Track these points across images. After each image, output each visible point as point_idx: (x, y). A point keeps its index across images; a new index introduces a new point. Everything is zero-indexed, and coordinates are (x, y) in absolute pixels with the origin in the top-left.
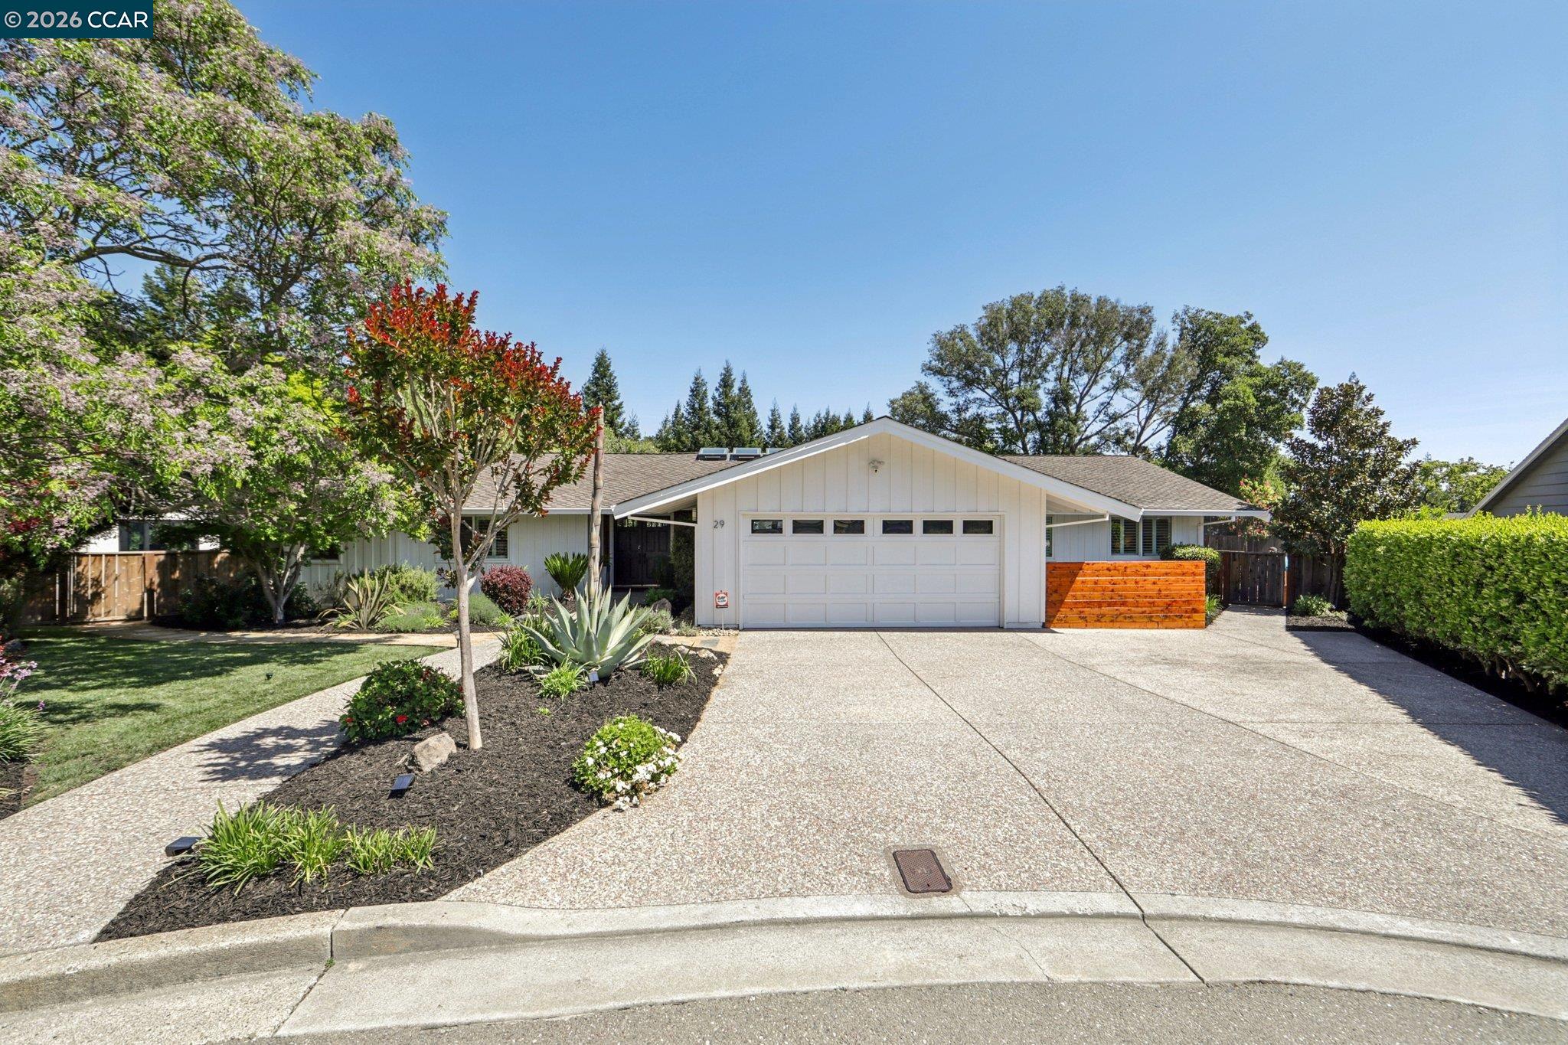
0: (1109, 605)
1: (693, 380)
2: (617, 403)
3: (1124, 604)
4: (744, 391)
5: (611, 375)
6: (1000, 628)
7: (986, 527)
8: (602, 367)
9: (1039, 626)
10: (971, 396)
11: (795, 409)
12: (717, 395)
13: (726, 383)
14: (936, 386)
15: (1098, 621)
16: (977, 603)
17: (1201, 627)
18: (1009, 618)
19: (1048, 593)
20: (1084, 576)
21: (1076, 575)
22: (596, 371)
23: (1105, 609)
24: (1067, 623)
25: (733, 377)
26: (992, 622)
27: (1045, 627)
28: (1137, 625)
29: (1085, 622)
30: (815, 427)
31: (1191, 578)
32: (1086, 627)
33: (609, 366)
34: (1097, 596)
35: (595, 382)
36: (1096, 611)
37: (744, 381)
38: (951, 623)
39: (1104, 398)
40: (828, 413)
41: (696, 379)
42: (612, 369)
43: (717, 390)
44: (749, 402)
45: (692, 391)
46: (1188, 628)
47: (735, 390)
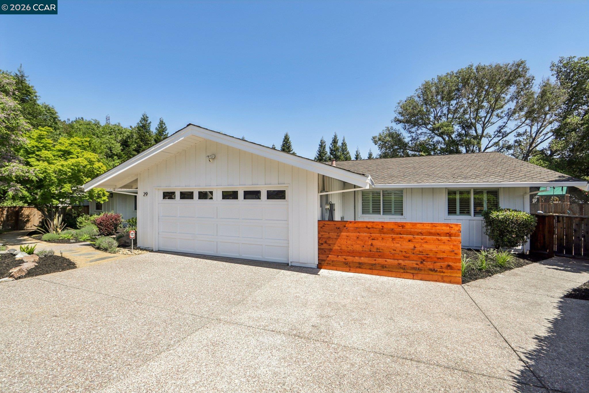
0: (369, 256)
1: (320, 141)
3: (380, 256)
4: (344, 144)
5: (290, 142)
7: (281, 195)
8: (286, 140)
9: (314, 268)
10: (419, 132)
11: (370, 151)
12: (331, 146)
13: (335, 141)
15: (360, 267)
16: (276, 247)
17: (457, 283)
19: (320, 244)
20: (348, 231)
21: (341, 232)
22: (284, 141)
23: (363, 260)
24: (334, 266)
25: (338, 139)
27: (319, 268)
28: (394, 274)
31: (448, 238)
32: (349, 271)
33: (289, 138)
34: (358, 247)
36: (357, 259)
37: (344, 140)
41: (321, 141)
42: (290, 140)
43: (331, 144)
44: (346, 148)
45: (320, 145)
46: (444, 282)
47: (339, 144)
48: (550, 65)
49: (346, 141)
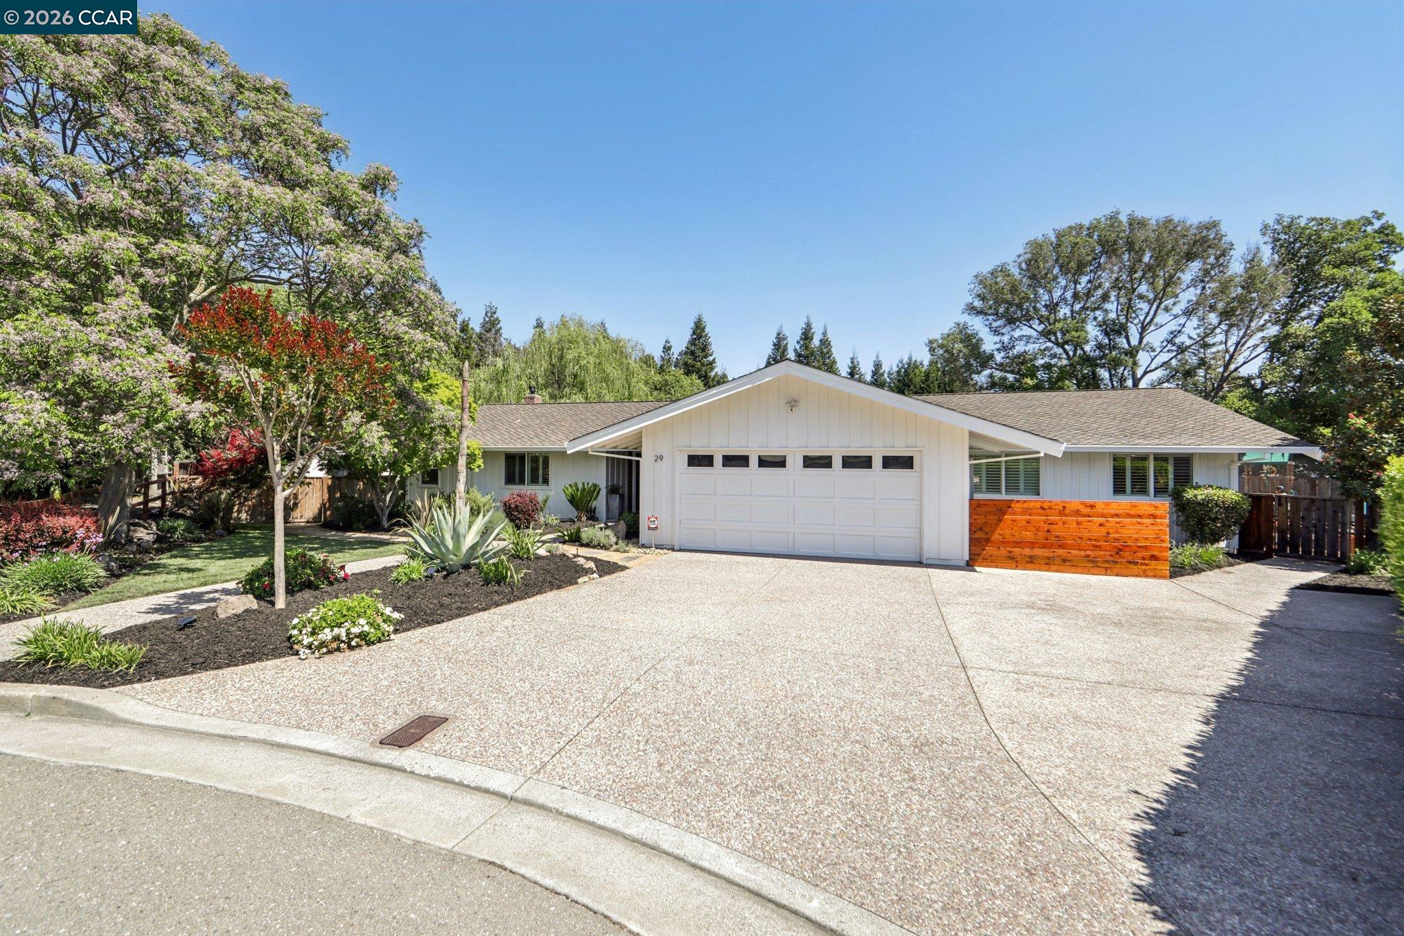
0: (1044, 546)
1: (775, 335)
2: (711, 358)
3: (1061, 546)
4: (825, 342)
5: (706, 336)
6: (919, 564)
7: (905, 462)
8: (699, 330)
9: (963, 563)
10: (1017, 333)
11: (877, 357)
12: (798, 347)
13: (807, 336)
14: (978, 325)
15: (1031, 562)
16: (897, 538)
17: (1163, 577)
18: (929, 552)
19: (971, 532)
20: (1014, 514)
21: (1004, 514)
22: (694, 333)
23: (1038, 552)
24: (992, 562)
25: (812, 330)
26: (914, 558)
27: (970, 565)
28: (1079, 569)
29: (1013, 562)
30: (898, 372)
31: (1151, 521)
32: (1016, 568)
33: (704, 328)
34: (1028, 535)
35: (693, 342)
36: (1028, 551)
37: (825, 334)
38: (870, 555)
39: (1173, 326)
40: (910, 359)
41: (778, 334)
42: (707, 330)
43: (798, 342)
44: (829, 351)
45: (774, 345)
46: (1147, 576)
47: (816, 342)
48: (1260, 226)
49: (831, 336)
